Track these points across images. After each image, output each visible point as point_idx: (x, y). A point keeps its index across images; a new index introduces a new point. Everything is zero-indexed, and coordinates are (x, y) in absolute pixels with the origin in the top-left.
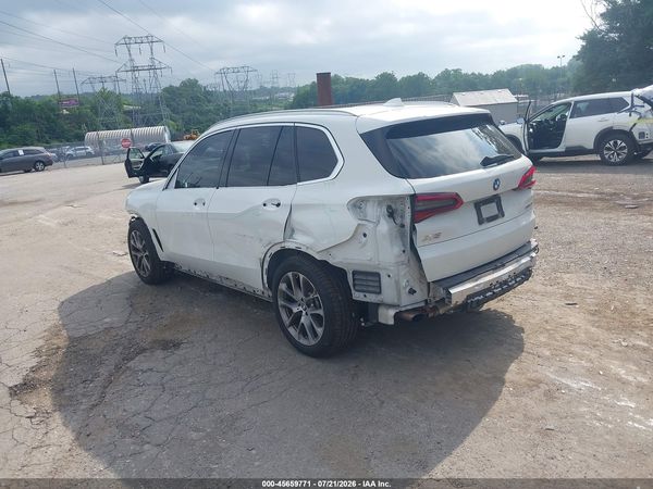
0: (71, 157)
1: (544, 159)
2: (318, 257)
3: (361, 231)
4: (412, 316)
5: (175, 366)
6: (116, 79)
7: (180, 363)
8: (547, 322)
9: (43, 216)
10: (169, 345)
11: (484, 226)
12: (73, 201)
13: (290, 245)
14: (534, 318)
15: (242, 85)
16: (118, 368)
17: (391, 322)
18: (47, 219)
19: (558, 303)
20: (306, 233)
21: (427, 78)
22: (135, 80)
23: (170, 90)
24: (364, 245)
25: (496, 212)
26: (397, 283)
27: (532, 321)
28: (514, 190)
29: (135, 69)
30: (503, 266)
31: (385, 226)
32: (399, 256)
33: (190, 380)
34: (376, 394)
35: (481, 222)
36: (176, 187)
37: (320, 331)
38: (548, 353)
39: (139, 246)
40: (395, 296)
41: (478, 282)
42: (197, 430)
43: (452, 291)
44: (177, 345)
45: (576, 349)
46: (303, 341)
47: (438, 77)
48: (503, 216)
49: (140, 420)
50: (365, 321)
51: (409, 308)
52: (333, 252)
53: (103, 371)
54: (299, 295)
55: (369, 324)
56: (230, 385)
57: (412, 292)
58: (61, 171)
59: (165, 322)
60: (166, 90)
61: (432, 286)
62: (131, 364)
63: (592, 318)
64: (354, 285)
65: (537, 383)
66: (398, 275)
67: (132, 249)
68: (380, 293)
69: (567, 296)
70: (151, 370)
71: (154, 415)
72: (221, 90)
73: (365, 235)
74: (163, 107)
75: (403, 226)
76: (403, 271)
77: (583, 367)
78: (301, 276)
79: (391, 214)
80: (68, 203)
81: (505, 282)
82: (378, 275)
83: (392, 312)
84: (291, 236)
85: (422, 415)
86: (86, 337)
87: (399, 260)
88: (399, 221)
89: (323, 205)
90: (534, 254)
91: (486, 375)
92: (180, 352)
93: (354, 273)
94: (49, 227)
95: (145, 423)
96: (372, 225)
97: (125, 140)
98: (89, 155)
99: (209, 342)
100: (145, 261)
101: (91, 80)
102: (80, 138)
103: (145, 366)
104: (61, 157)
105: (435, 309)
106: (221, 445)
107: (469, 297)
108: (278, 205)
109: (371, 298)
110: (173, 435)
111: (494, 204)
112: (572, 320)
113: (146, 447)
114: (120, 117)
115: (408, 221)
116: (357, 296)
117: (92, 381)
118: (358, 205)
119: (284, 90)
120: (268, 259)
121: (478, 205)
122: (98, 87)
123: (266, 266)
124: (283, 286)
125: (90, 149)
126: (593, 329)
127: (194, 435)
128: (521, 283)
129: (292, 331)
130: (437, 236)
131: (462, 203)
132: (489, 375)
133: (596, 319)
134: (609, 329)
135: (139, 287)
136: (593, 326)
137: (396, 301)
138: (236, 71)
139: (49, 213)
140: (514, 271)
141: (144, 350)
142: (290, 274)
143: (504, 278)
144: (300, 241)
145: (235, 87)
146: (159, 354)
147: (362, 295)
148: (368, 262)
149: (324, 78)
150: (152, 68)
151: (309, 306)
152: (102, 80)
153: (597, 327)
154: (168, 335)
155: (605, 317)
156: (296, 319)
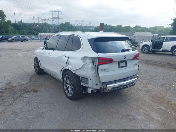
0: (34, 39)
1: (157, 52)
2: (73, 72)
3: (84, 66)
4: (95, 92)
5: (34, 97)
6: (48, 20)
7: (36, 96)
8: (138, 98)
9: (20, 53)
10: (35, 91)
11: (120, 69)
12: (29, 50)
13: (67, 68)
14: (135, 96)
15: (81, 25)
16: (20, 95)
17: (90, 93)
18: (20, 55)
19: (144, 93)
20: (71, 65)
21: (131, 27)
22: (53, 21)
23: (62, 24)
24: (85, 70)
25: (125, 65)
26: (93, 82)
27: (135, 97)
28: (132, 59)
29: (53, 18)
30: (125, 80)
31: (90, 65)
32: (94, 74)
33: (36, 101)
34: (83, 112)
35: (119, 67)
36: (45, 49)
37: (72, 92)
38: (135, 107)
39: (36, 64)
40: (92, 86)
41: (116, 84)
42: (31, 115)
43: (108, 86)
44: (37, 91)
45: (144, 107)
46: (68, 95)
47: (134, 27)
48: (127, 66)
49: (18, 111)
50: (84, 92)
51: (95, 89)
52: (77, 71)
53: (16, 96)
54: (68, 82)
55: (85, 92)
56: (46, 104)
57: (97, 85)
58: (30, 43)
59: (37, 85)
60: (61, 24)
61: (103, 84)
62: (23, 95)
63: (151, 99)
64: (82, 81)
65: (128, 115)
66: (93, 79)
67: (35, 64)
68: (88, 84)
69: (147, 91)
70: (28, 97)
71: (22, 110)
72: (75, 26)
73: (85, 67)
74: (59, 28)
75: (95, 66)
76: (95, 78)
77: (143, 113)
78: (69, 77)
79: (93, 62)
80: (27, 51)
81: (125, 85)
82: (88, 79)
83: (91, 90)
84: (68, 66)
85: (93, 120)
86: (15, 86)
87: (94, 75)
88: (95, 64)
89: (76, 58)
90: (136, 78)
91: (115, 111)
92: (37, 93)
93: (82, 78)
94: (20, 56)
95: (19, 112)
96: (87, 65)
97: (47, 36)
98: (39, 39)
99: (46, 92)
100: (37, 68)
101: (42, 20)
102: (37, 35)
103: (26, 96)
104: (31, 39)
105: (103, 90)
106: (36, 120)
107: (113, 88)
108: (66, 57)
109: (86, 85)
110: (25, 116)
111: (124, 63)
112: (146, 99)
113: (17, 118)
114: (48, 30)
115: (97, 65)
116: (82, 84)
117: (12, 98)
118: (84, 58)
119: (92, 27)
120: (62, 71)
121: (119, 62)
122: (44, 22)
123: (62, 73)
124: (65, 79)
125: (39, 38)
126: (151, 102)
127: (30, 117)
128: (131, 86)
129: (66, 91)
130: (105, 70)
131: (113, 61)
132: (116, 111)
133: (153, 99)
134: (155, 103)
135: (34, 75)
136: (151, 101)
137: (92, 87)
138: (79, 21)
139: (22, 53)
140: (129, 83)
141: (28, 92)
142: (67, 76)
143: (125, 84)
144: (69, 67)
145: (79, 25)
146: (32, 93)
147: (83, 84)
148: (85, 75)
149: (102, 25)
150: (58, 18)
151: (71, 85)
152: (45, 20)
153: (152, 102)
154: (36, 89)
155: (156, 99)
156: (67, 88)
